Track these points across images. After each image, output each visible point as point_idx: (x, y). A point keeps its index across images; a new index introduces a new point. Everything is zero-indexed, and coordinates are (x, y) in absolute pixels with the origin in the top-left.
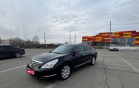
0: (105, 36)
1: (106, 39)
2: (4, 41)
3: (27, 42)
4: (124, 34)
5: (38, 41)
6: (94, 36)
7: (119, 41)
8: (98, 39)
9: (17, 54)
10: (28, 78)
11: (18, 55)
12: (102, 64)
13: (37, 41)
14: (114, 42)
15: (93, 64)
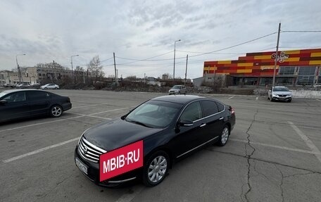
0: (260, 60)
1: (263, 68)
2: (26, 69)
3: (76, 72)
4: (313, 55)
5: (100, 70)
6: (233, 62)
7: (296, 74)
8: (244, 68)
9: (54, 110)
10: (78, 177)
11: (57, 112)
12: (246, 144)
13: (97, 71)
14: (284, 75)
15: (224, 142)
